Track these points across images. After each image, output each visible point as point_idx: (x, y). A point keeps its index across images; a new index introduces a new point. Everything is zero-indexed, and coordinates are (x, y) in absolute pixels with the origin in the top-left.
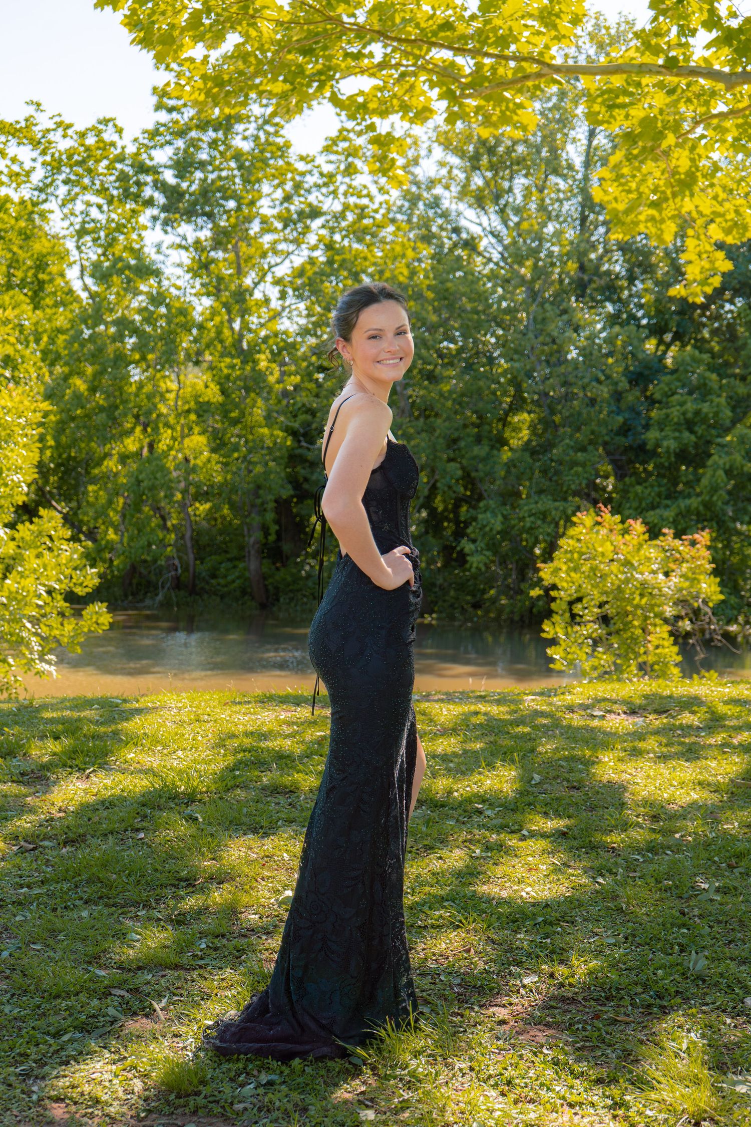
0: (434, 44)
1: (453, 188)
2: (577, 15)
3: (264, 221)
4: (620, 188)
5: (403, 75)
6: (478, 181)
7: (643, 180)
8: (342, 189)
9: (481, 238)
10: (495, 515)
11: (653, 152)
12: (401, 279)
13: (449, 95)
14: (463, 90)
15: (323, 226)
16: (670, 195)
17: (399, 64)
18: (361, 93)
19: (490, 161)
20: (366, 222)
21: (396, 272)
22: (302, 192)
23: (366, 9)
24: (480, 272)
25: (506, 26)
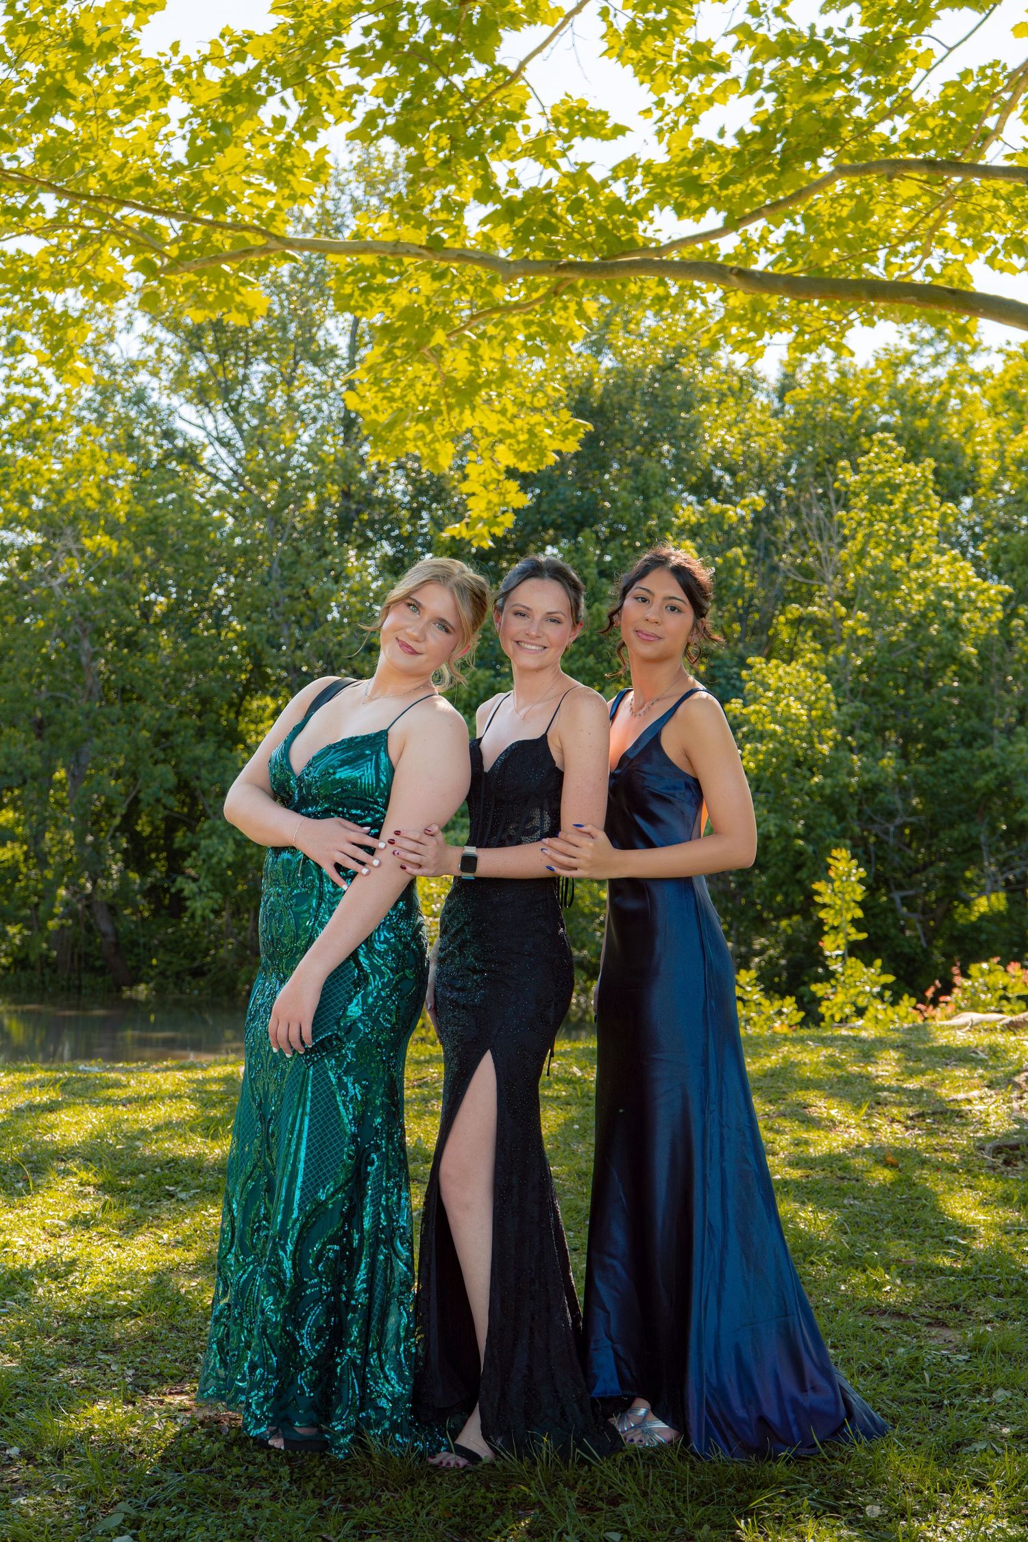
0: (124, 203)
1: (163, 375)
2: (318, 167)
4: (380, 395)
5: (82, 242)
6: (199, 366)
7: (411, 385)
9: (204, 446)
10: (223, 839)
11: (419, 349)
12: (89, 503)
13: (147, 267)
16: (444, 408)
17: (76, 226)
18: (26, 257)
19: (216, 340)
21: (82, 494)
23: (34, 147)
24: (202, 496)
25: (222, 183)
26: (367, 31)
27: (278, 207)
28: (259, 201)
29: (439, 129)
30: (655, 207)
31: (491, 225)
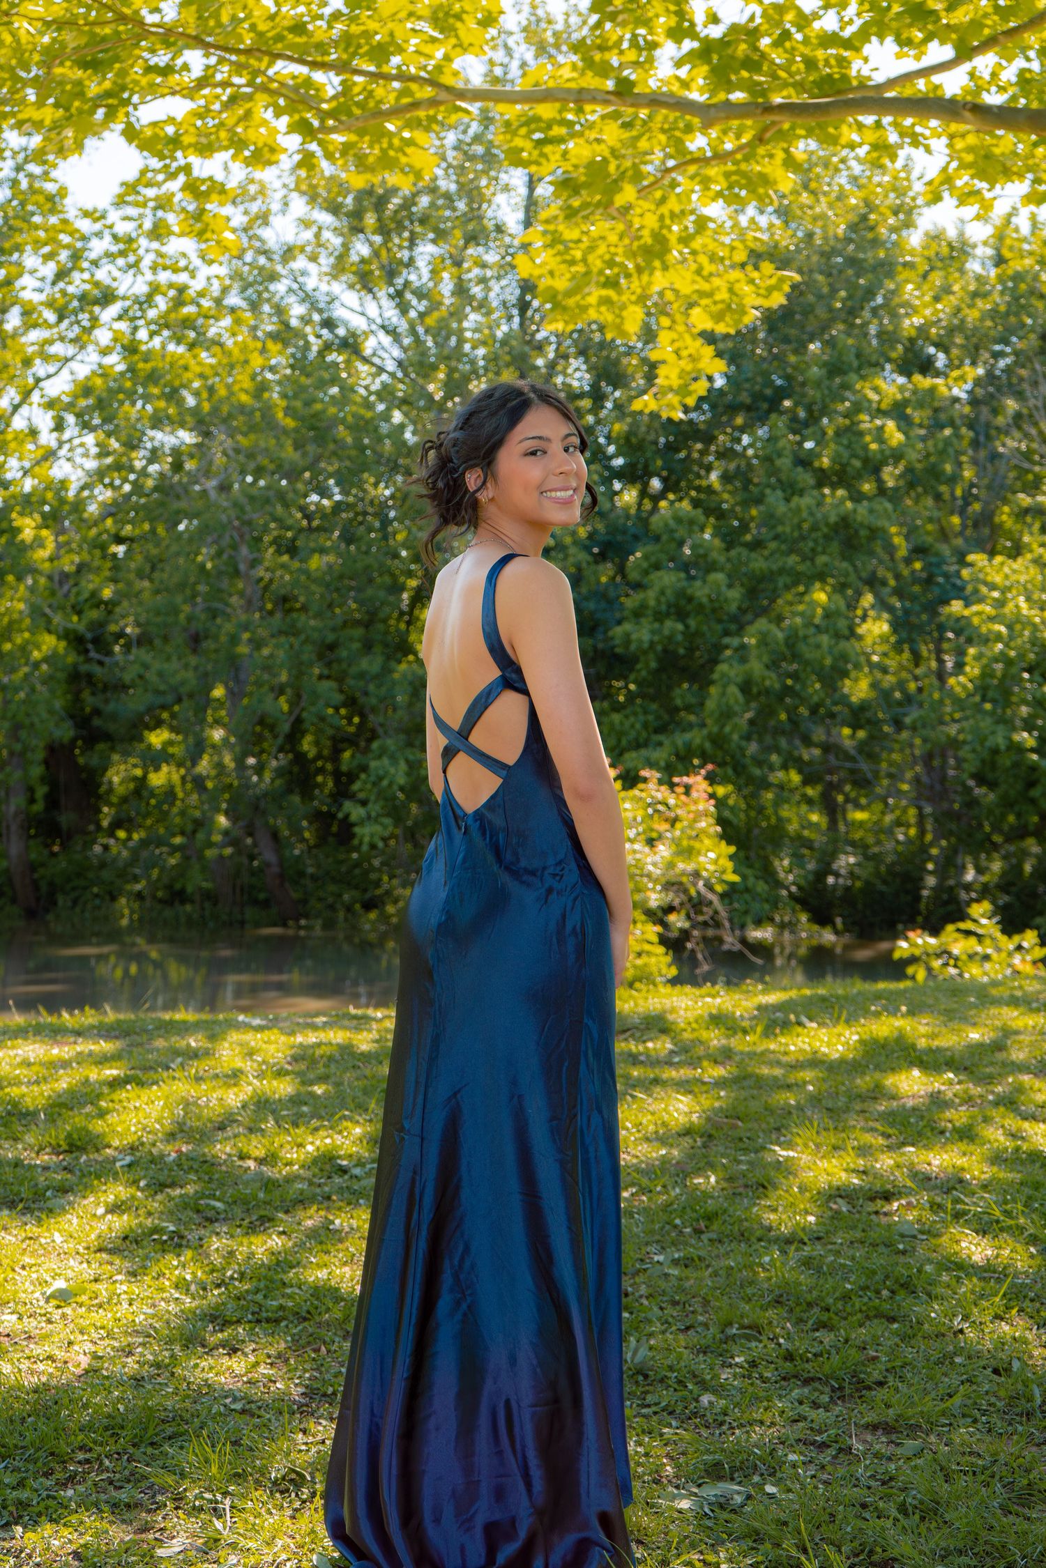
0: (278, 55)
1: (323, 260)
2: (490, 13)
3: (27, 311)
5: (233, 100)
6: (361, 249)
7: (592, 248)
8: (148, 260)
9: (366, 335)
10: (394, 759)
11: (605, 207)
12: (244, 398)
13: (302, 127)
14: (322, 121)
15: (120, 318)
16: (632, 270)
17: (225, 84)
18: (171, 120)
19: (379, 220)
20: (189, 310)
21: (235, 388)
22: (85, 265)
24: (366, 388)
25: (385, 30)
27: (447, 58)
28: (427, 49)
30: (874, 39)
31: (687, 67)
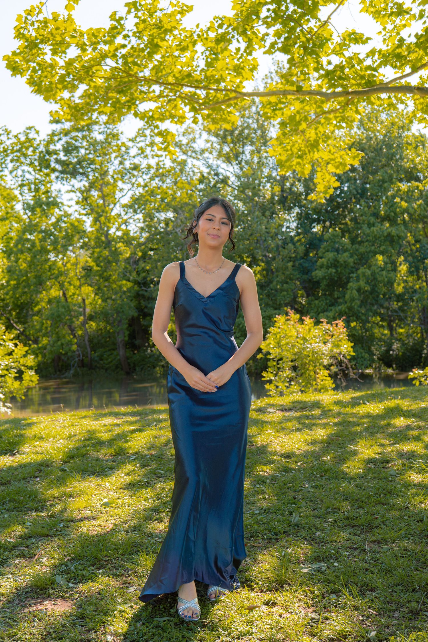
0: (183, 85)
1: (214, 153)
2: (254, 65)
4: (282, 149)
5: (169, 101)
6: (226, 149)
7: (293, 145)
9: (229, 178)
11: (295, 131)
13: (193, 109)
14: (199, 106)
16: (307, 152)
17: (167, 96)
18: (151, 110)
19: (232, 139)
23: (150, 68)
25: (219, 74)
26: (269, 10)
27: (241, 82)
28: (234, 80)
29: (300, 47)
30: (383, 67)
31: (320, 81)
